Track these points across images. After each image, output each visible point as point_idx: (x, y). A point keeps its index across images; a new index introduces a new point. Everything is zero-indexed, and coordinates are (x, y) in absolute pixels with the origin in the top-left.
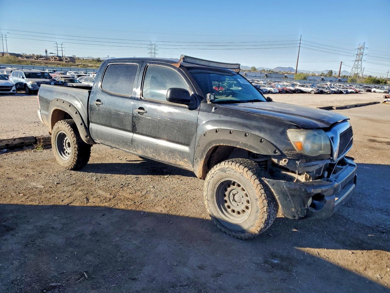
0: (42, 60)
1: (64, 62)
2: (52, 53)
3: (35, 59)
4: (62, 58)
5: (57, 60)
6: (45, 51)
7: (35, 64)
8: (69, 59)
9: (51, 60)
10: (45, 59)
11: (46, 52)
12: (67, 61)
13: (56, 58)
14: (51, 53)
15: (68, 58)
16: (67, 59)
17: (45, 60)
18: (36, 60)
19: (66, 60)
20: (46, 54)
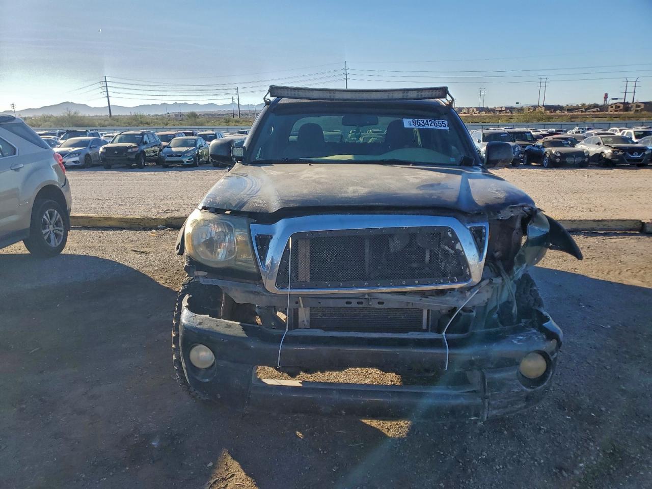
0: (594, 112)
1: (632, 112)
2: (617, 99)
3: (582, 111)
4: (630, 106)
5: (621, 110)
6: (604, 96)
7: (574, 119)
8: (642, 106)
9: (609, 110)
10: (599, 110)
11: (606, 97)
12: (638, 110)
13: (619, 107)
14: (613, 99)
15: (640, 104)
16: (639, 106)
17: (597, 111)
18: (583, 113)
19: (636, 108)
20: (605, 100)
